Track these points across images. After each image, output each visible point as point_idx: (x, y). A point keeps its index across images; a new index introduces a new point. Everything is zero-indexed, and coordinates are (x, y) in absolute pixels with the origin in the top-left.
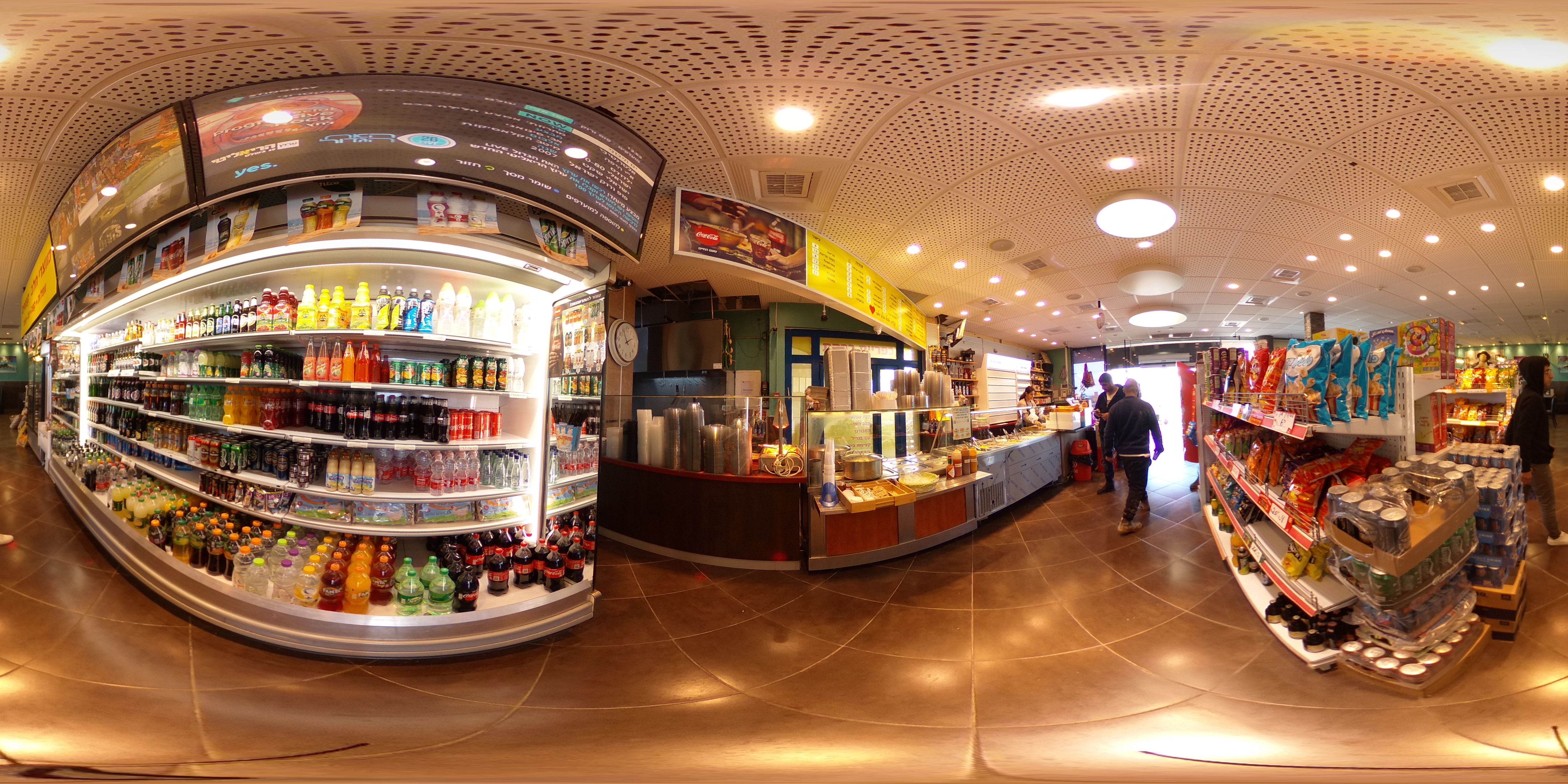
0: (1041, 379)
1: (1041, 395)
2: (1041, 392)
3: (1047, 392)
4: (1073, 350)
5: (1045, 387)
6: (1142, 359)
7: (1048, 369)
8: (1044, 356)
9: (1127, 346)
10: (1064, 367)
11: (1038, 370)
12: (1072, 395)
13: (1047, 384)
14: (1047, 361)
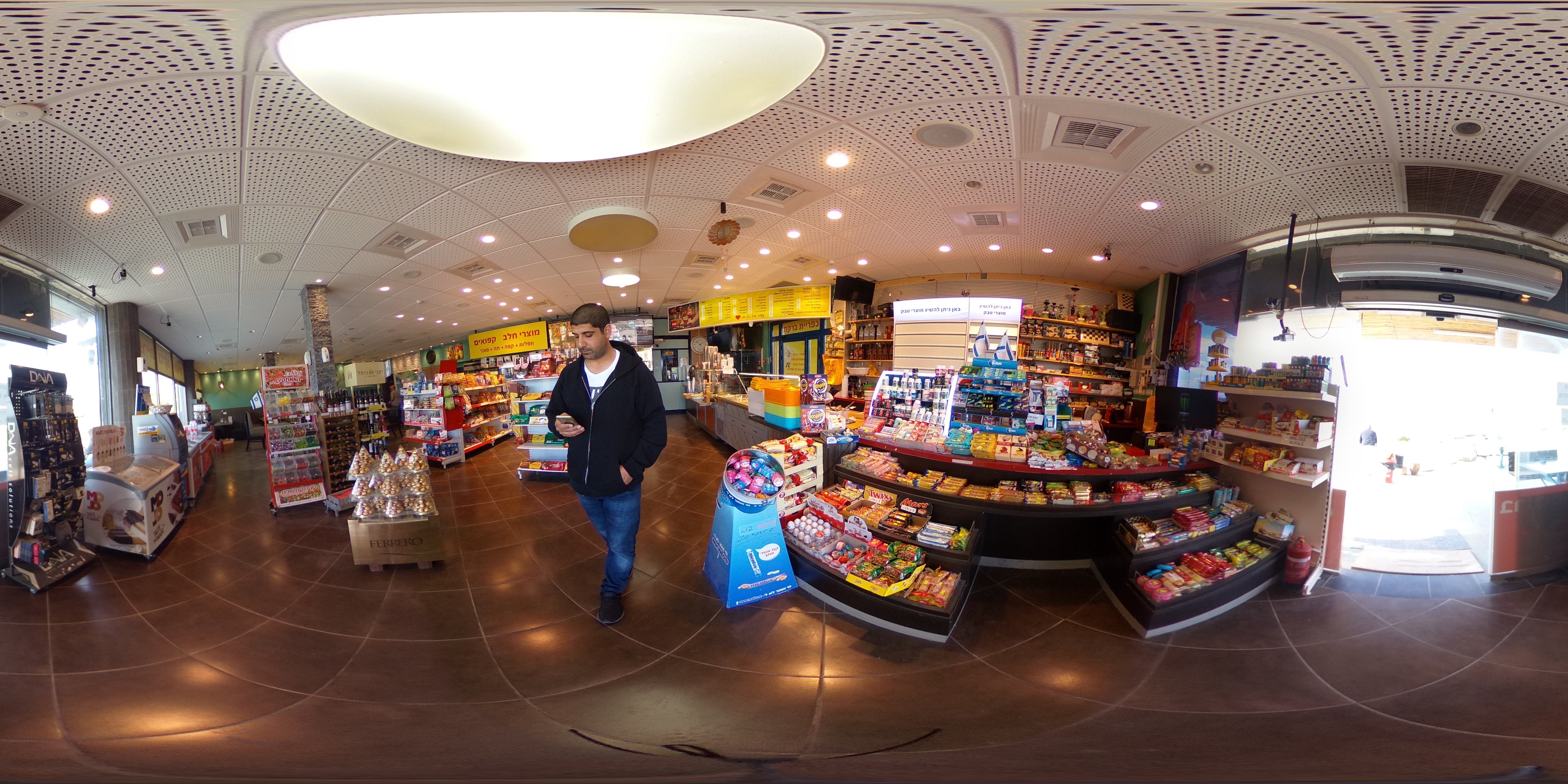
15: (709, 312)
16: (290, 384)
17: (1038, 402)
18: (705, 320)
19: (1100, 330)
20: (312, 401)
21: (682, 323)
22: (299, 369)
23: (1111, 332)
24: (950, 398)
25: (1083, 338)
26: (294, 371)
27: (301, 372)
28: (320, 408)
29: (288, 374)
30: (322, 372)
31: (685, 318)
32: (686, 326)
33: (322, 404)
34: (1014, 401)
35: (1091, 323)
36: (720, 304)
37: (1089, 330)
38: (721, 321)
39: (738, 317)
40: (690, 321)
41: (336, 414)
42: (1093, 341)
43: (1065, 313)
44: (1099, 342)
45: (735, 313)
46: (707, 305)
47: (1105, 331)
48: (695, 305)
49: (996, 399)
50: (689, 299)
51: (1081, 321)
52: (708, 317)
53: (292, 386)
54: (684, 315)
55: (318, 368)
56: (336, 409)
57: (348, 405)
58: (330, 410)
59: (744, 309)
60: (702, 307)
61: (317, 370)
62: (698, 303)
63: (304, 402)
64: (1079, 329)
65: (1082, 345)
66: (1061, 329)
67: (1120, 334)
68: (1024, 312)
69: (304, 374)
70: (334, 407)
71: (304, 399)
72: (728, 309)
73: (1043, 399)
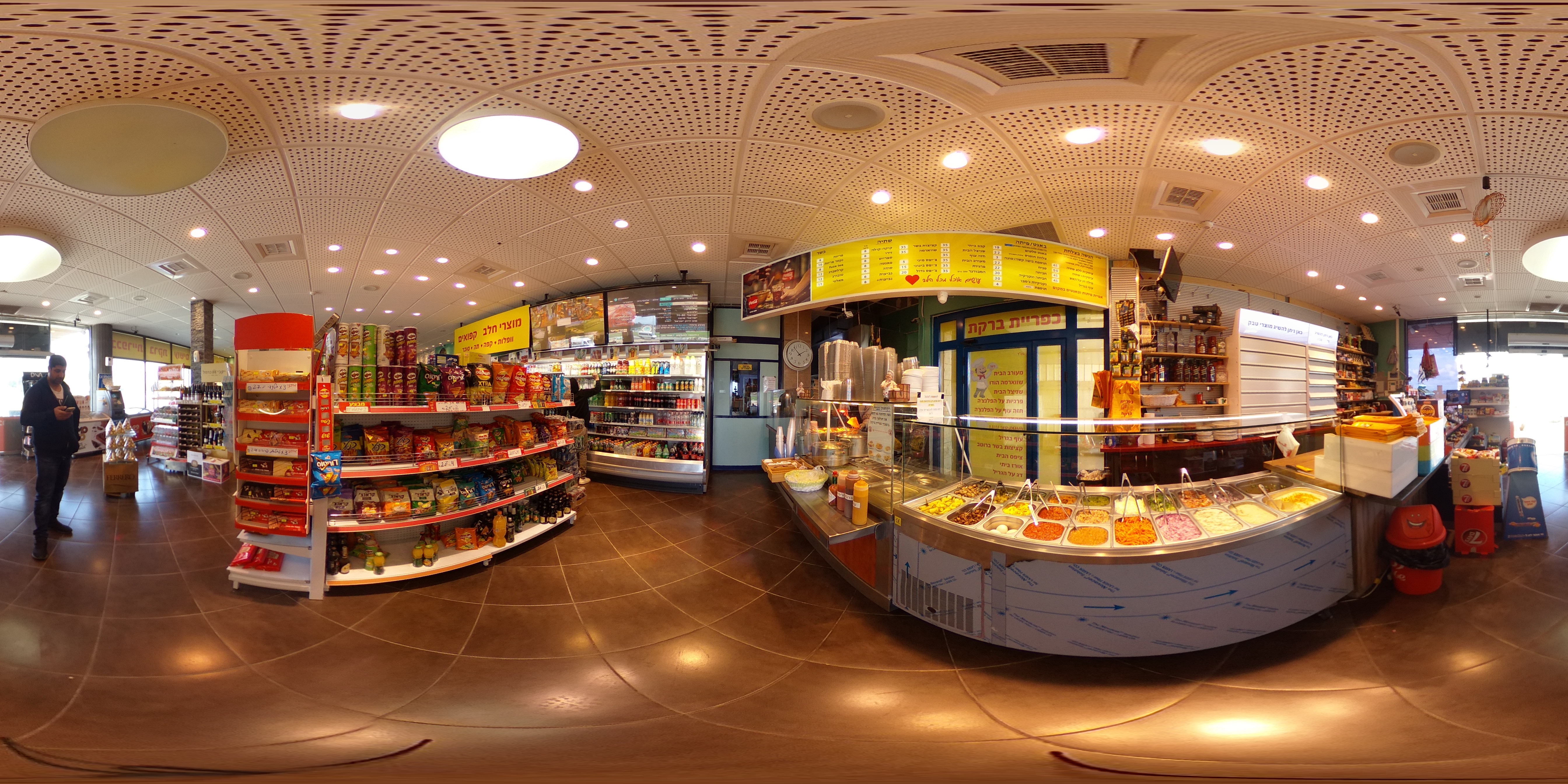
0: (1358, 363)
1: (1357, 387)
2: (1358, 382)
3: (1367, 383)
4: (1409, 324)
5: (1364, 375)
6: (1513, 339)
7: (1370, 350)
8: (1365, 330)
9: (1490, 320)
10: (1395, 347)
11: (1354, 349)
12: (1403, 388)
13: (1368, 371)
14: (1368, 337)
15: (836, 269)
19: (1358, 354)
21: (770, 298)
31: (777, 288)
35: (1356, 349)
36: (865, 253)
37: (1352, 355)
38: (866, 287)
39: (912, 279)
40: (788, 292)
45: (904, 270)
46: (831, 258)
48: (801, 262)
51: (1351, 348)
52: (831, 280)
54: (775, 282)
60: (818, 263)
62: (808, 255)
67: (1367, 357)
72: (888, 261)
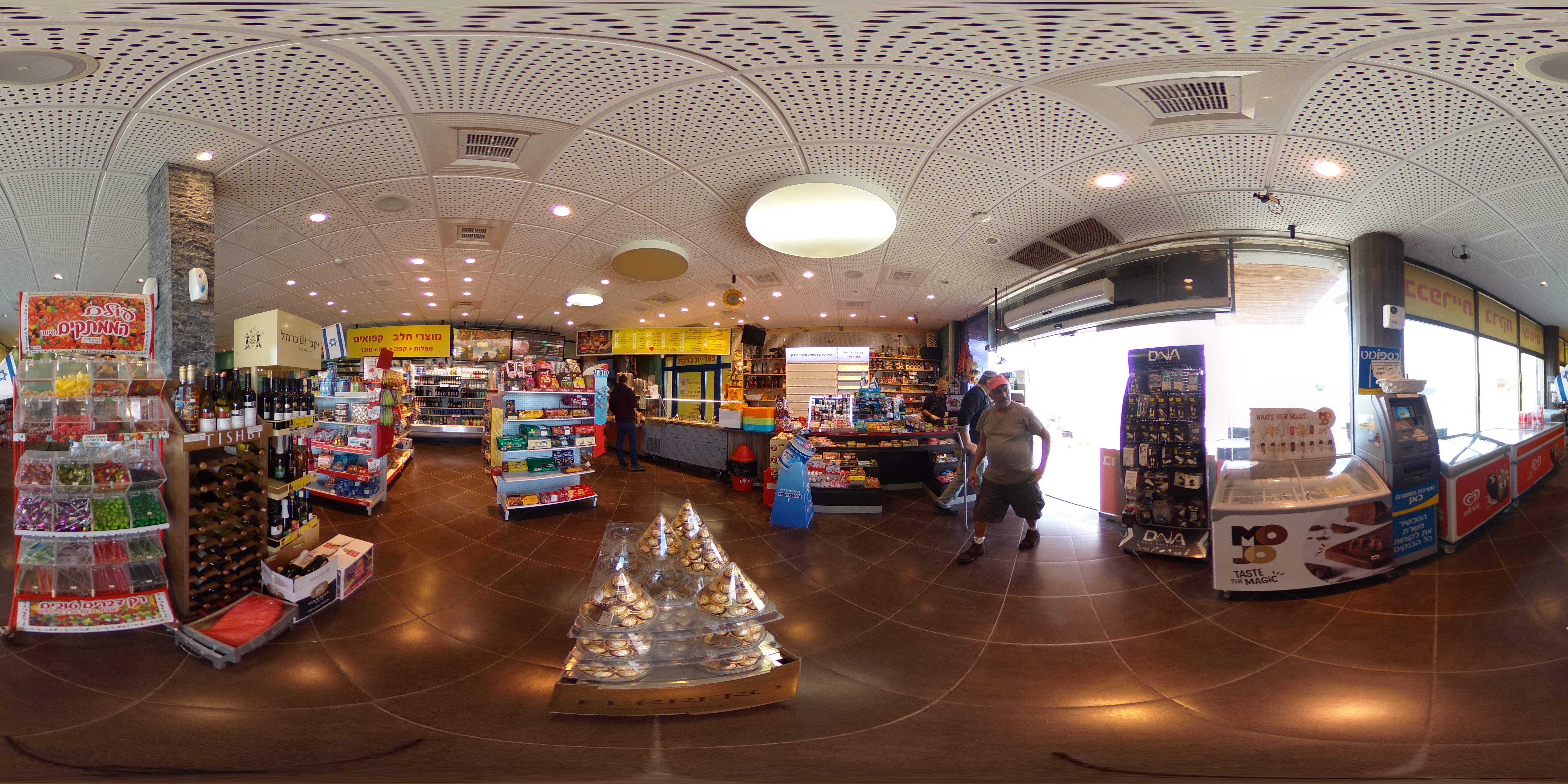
7: (933, 355)
8: (928, 338)
10: (948, 350)
11: (908, 357)
15: (623, 340)
16: (99, 341)
17: (890, 407)
18: (617, 348)
19: (917, 361)
20: (156, 393)
21: (593, 348)
22: (128, 303)
23: (924, 362)
24: (851, 407)
25: (908, 368)
26: (113, 306)
27: (133, 310)
28: (177, 415)
29: (94, 311)
30: (184, 323)
31: (597, 344)
32: (596, 351)
33: (186, 405)
34: (880, 407)
35: (911, 357)
36: (635, 335)
37: (911, 362)
38: (635, 351)
39: (652, 349)
40: (602, 347)
41: (225, 438)
42: (914, 369)
43: (895, 353)
44: (918, 369)
45: (649, 344)
46: (621, 335)
47: (921, 361)
48: (608, 334)
49: (872, 407)
50: (603, 327)
51: (905, 357)
52: (621, 345)
53: (103, 346)
54: (596, 341)
55: (175, 313)
56: (223, 424)
57: (250, 413)
58: (206, 424)
59: (658, 342)
60: (616, 336)
61: (174, 317)
62: (611, 331)
63: (132, 394)
64: (904, 362)
65: (907, 372)
66: (893, 363)
67: (930, 362)
68: (871, 354)
69: (141, 317)
70: (217, 416)
71: (135, 384)
72: (643, 340)
73: (892, 405)
